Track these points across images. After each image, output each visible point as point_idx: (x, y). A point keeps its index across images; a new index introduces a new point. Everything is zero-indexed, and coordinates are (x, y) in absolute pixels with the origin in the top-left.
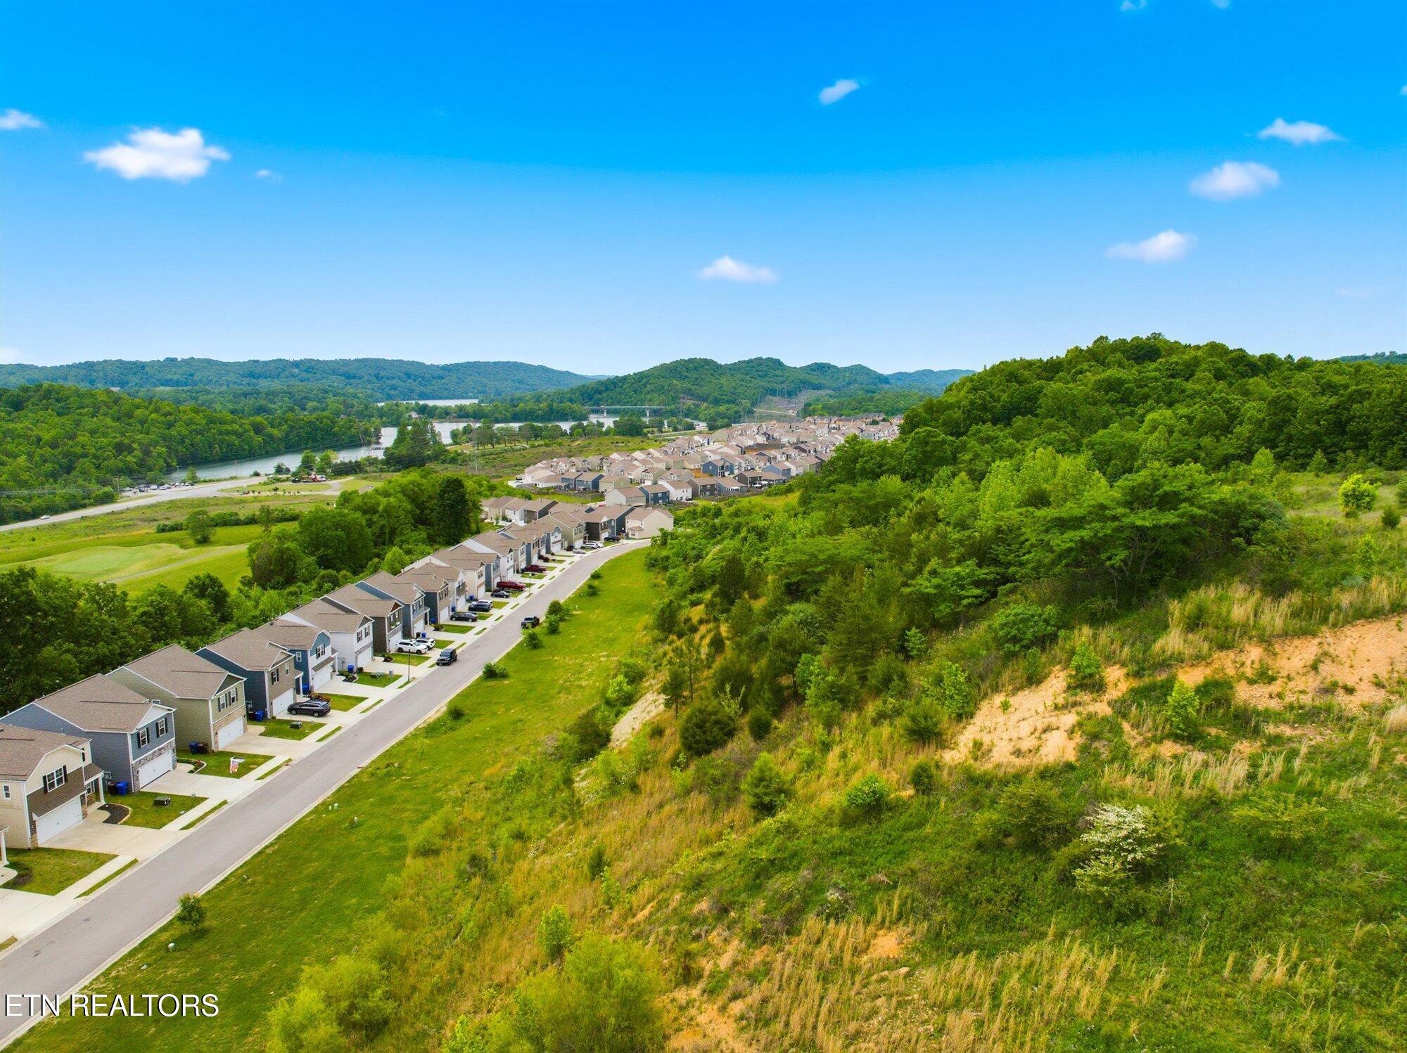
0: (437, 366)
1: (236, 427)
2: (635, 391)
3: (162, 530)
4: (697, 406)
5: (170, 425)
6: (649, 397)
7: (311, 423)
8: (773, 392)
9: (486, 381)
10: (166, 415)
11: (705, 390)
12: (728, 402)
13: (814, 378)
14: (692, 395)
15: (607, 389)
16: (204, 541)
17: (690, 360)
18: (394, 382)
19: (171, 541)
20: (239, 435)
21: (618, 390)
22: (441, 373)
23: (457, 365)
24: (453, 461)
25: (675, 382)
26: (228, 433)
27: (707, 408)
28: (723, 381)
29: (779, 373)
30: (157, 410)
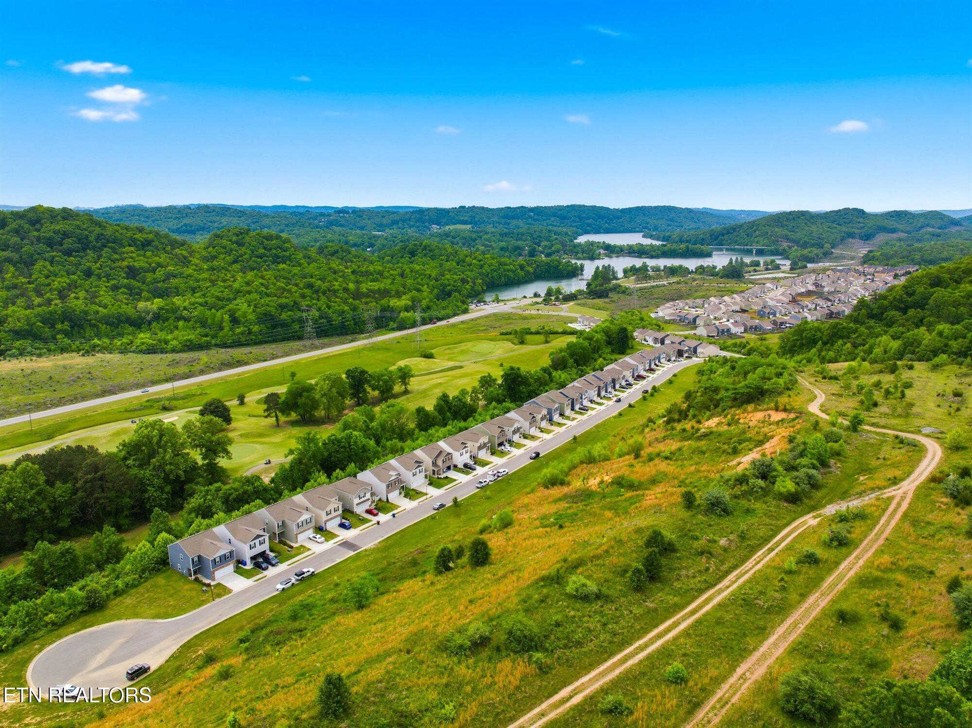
0: (617, 210)
1: (512, 267)
2: (748, 235)
3: (502, 334)
4: (790, 248)
5: (482, 267)
6: (756, 240)
7: (548, 264)
8: (851, 235)
9: (649, 220)
10: (480, 261)
11: (799, 235)
12: (813, 245)
13: (891, 224)
14: (788, 239)
15: (728, 233)
16: (522, 342)
17: (791, 213)
18: (589, 221)
19: (507, 340)
20: (513, 272)
21: (736, 234)
22: (619, 214)
23: (630, 209)
24: (624, 292)
25: (776, 229)
26: (508, 270)
27: (796, 250)
28: (814, 228)
29: (861, 220)
30: (475, 258)
